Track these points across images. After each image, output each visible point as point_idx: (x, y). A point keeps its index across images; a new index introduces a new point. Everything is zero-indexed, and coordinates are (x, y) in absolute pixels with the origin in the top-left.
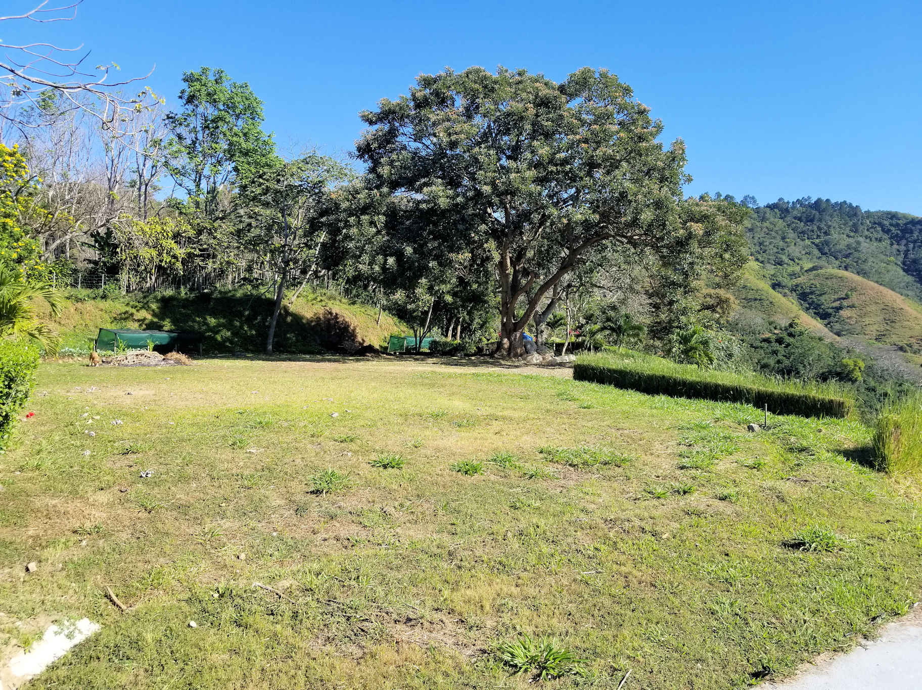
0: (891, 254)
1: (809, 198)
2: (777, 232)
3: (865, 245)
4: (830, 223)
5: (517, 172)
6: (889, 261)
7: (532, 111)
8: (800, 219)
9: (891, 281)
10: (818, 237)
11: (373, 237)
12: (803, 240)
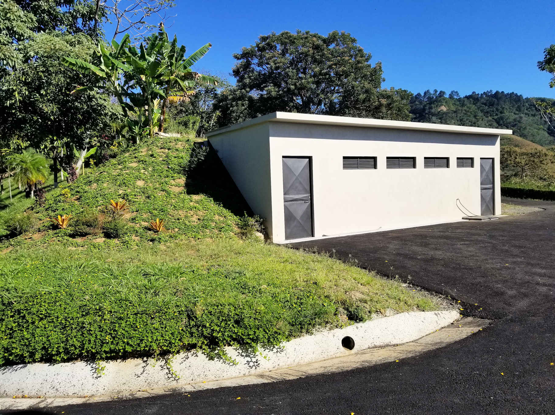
0: (541, 124)
1: (491, 91)
2: (471, 112)
3: (525, 118)
4: (504, 106)
5: (305, 79)
6: (540, 128)
7: (311, 51)
8: (485, 104)
9: (540, 140)
10: (497, 115)
11: (243, 111)
12: (487, 117)
